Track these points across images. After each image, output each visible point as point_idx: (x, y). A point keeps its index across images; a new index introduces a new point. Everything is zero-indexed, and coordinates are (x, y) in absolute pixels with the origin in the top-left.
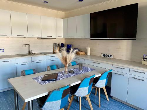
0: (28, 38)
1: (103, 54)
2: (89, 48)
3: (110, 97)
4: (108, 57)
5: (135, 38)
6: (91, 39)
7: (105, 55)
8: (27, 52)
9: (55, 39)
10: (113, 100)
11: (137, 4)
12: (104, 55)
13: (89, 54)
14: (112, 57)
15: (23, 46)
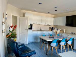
1: (71, 33)
3: (73, 49)
8: (40, 30)
9: (50, 25)
13: (64, 32)
14: (75, 34)
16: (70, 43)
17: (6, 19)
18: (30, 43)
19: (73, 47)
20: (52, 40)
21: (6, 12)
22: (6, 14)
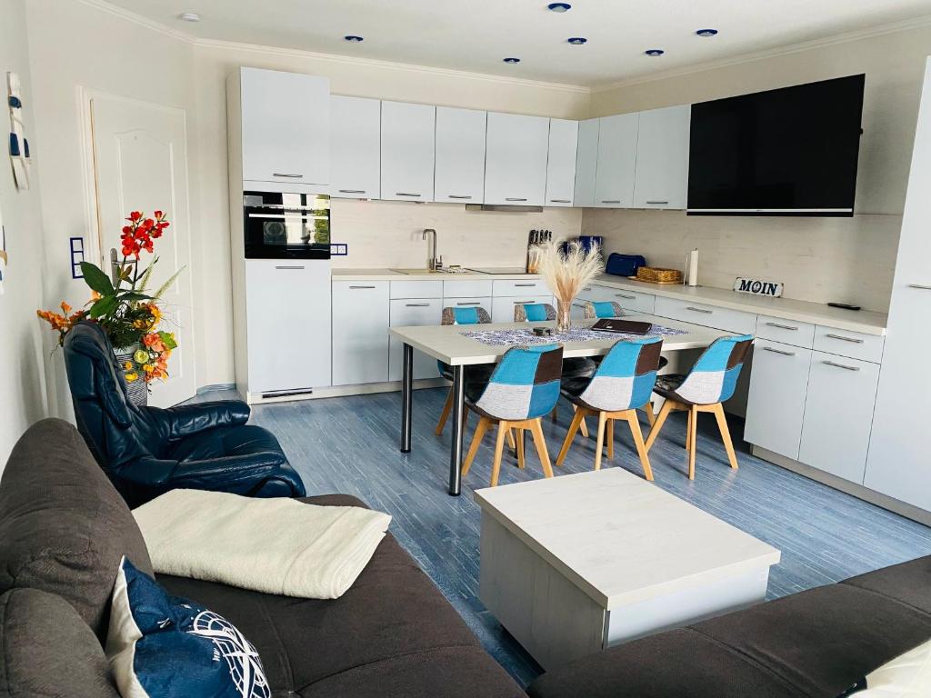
0: (434, 203)
1: (744, 282)
2: (695, 254)
3: (743, 447)
4: (763, 292)
5: (850, 210)
6: (689, 214)
7: (750, 282)
9: (539, 209)
10: (753, 459)
11: (860, 79)
12: (745, 286)
14: (777, 294)
15: (412, 238)
16: (704, 388)
17: (14, 151)
18: (314, 405)
19: (737, 423)
20: (489, 359)
21: (14, 81)
22: (14, 102)
